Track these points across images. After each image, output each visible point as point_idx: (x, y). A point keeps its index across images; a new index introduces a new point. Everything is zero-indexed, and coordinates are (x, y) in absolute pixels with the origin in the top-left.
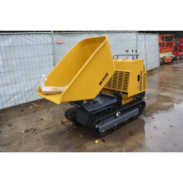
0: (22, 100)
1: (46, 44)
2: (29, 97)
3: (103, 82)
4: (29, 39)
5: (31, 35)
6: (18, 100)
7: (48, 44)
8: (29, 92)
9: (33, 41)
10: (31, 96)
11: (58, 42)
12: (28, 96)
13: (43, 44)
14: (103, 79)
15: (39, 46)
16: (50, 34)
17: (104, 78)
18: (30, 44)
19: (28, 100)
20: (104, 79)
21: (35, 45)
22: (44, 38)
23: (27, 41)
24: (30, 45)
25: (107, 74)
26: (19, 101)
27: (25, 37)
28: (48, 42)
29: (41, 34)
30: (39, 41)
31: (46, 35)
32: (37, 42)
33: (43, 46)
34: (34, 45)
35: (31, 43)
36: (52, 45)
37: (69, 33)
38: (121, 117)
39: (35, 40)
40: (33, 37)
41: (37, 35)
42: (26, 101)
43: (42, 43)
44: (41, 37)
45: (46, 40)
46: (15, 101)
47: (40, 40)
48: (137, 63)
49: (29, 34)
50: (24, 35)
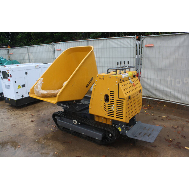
1: (129, 47)
4: (115, 43)
5: (117, 39)
7: (130, 47)
9: (118, 44)
13: (126, 47)
15: (122, 49)
16: (133, 38)
21: (119, 47)
22: (127, 42)
23: (113, 44)
24: (115, 48)
27: (112, 41)
28: (130, 45)
29: (125, 38)
30: (122, 45)
31: (129, 39)
32: (121, 45)
33: (125, 49)
34: (118, 47)
35: (116, 46)
39: (119, 43)
40: (118, 41)
43: (125, 46)
44: (125, 41)
45: (129, 43)
47: (124, 44)
48: (103, 79)
49: (115, 38)
50: (111, 40)
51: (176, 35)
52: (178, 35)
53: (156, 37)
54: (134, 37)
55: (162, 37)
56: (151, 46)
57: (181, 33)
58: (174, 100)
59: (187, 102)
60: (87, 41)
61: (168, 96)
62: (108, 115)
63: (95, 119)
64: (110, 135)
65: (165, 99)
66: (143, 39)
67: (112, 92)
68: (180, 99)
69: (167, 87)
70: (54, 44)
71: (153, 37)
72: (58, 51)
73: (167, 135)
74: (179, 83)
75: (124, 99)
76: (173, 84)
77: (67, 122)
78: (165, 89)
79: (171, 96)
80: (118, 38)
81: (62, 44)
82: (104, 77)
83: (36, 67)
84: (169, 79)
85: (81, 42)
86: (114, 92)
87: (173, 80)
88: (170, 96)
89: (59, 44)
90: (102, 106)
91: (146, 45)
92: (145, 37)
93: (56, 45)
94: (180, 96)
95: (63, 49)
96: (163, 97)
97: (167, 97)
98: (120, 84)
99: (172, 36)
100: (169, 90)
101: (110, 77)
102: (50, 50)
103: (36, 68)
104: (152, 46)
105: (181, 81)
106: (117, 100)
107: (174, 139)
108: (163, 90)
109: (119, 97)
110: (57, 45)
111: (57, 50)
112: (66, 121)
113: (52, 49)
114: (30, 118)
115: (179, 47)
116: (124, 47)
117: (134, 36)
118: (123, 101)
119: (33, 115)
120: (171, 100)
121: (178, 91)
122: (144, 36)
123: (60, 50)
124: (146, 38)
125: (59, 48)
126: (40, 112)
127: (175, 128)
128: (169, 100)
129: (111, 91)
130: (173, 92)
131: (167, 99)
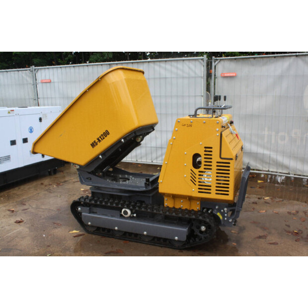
0: (145, 158)
1: (193, 77)
2: (157, 158)
3: (98, 143)
4: (165, 69)
5: (170, 63)
6: (140, 156)
7: (195, 77)
8: (156, 150)
9: (171, 72)
10: (159, 157)
11: (224, 74)
12: (154, 155)
13: (186, 77)
14: (98, 139)
15: (180, 81)
17: (100, 137)
18: (167, 77)
19: (154, 161)
20: (100, 139)
21: (174, 78)
22: (189, 68)
23: (163, 72)
25: (106, 133)
26: (141, 158)
27: (160, 66)
28: (195, 73)
29: (185, 61)
30: (180, 72)
31: (194, 62)
32: (177, 74)
33: (186, 81)
34: (171, 78)
35: (168, 75)
36: (202, 80)
37: (249, 58)
38: (131, 221)
39: (174, 70)
40: (171, 65)
41: (179, 62)
42: (151, 161)
43: (185, 75)
44: (185, 66)
45: (192, 70)
46: (136, 156)
47: (183, 71)
48: (191, 126)
49: (166, 61)
50: (158, 63)
51: (275, 57)
52: (278, 56)
53: (241, 60)
54: (202, 59)
55: (251, 59)
56: (231, 75)
57: (283, 55)
58: (277, 169)
59: (299, 170)
60: (109, 64)
61: (266, 163)
62: (199, 192)
63: (166, 204)
64: (203, 228)
65: (261, 169)
66: (216, 63)
67: (208, 149)
68: (287, 167)
69: (264, 147)
70: (35, 69)
71: (235, 59)
72: (44, 84)
73: (286, 225)
74: (283, 138)
75: (232, 159)
76: (273, 141)
77: (106, 215)
78: (260, 151)
79: (271, 162)
80: (171, 61)
81: (55, 70)
82: (192, 122)
83: (9, 113)
84: (266, 133)
85: (96, 66)
86: (211, 148)
87: (273, 133)
88: (269, 163)
89: (47, 70)
90: (188, 175)
91: (222, 73)
92: (221, 60)
93: (39, 71)
94: (286, 161)
95: (56, 80)
96: (256, 166)
97: (264, 165)
98: (223, 133)
99: (268, 59)
100: (266, 152)
101: (204, 123)
102: (27, 81)
103: (10, 115)
104: (234, 75)
105: (286, 135)
106: (217, 162)
107: (300, 230)
108: (257, 153)
109: (222, 157)
110: (43, 71)
111: (42, 83)
112: (103, 215)
113: (30, 80)
114: (10, 216)
115: (281, 77)
116: (183, 78)
117: (201, 57)
118: (229, 163)
119: (13, 211)
120: (271, 170)
121: (283, 153)
122: (218, 58)
123: (50, 82)
124: (222, 62)
125: (47, 78)
126: (27, 204)
127: (294, 214)
128: (267, 170)
129: (205, 148)
130: (273, 155)
131: (264, 169)
